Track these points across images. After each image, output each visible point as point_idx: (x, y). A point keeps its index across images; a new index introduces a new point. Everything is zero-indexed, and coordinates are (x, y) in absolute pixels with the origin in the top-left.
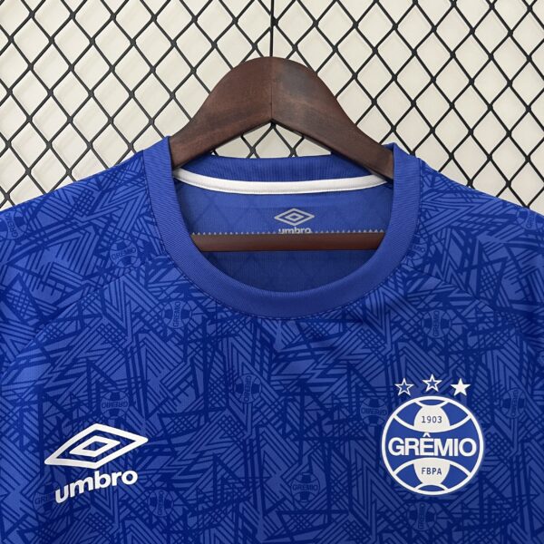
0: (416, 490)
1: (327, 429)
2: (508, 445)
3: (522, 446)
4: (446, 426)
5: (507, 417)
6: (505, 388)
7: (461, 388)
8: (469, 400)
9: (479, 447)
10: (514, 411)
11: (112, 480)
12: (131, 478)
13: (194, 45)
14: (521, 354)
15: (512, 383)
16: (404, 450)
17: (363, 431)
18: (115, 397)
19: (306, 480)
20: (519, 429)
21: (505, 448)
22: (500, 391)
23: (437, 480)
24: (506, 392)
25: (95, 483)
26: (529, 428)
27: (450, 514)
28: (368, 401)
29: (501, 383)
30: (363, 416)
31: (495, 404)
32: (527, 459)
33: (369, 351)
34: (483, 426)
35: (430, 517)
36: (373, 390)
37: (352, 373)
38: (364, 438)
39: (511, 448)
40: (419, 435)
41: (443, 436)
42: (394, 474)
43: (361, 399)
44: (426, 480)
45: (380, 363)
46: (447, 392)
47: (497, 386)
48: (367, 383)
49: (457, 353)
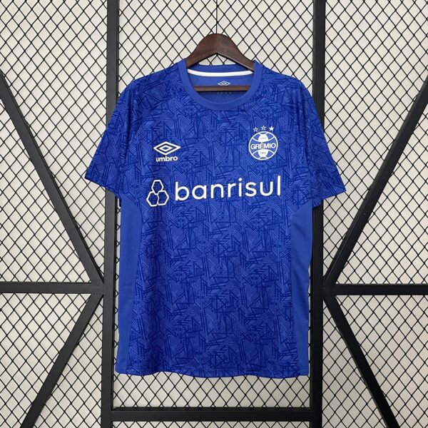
0: (259, 159)
1: (233, 142)
2: (285, 144)
3: (289, 145)
4: (267, 140)
6: (284, 128)
7: (272, 129)
8: (274, 132)
9: (276, 145)
11: (170, 159)
12: (176, 158)
13: (192, 30)
14: (289, 118)
15: (286, 126)
16: (255, 148)
17: (243, 142)
18: (171, 134)
19: (227, 157)
20: (288, 140)
23: (264, 155)
25: (166, 159)
26: (291, 140)
31: (281, 132)
32: (291, 149)
33: (245, 119)
34: (278, 139)
36: (246, 131)
37: (240, 126)
38: (244, 145)
40: (260, 143)
41: (266, 143)
42: (252, 155)
43: (243, 134)
44: (261, 156)
45: (249, 123)
46: (268, 130)
49: (270, 119)
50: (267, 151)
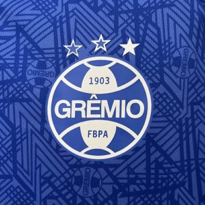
0: (82, 154)
2: (178, 105)
3: (192, 109)
4: (113, 87)
5: (177, 76)
6: (175, 45)
7: (130, 47)
8: (138, 60)
9: (147, 108)
10: (184, 71)
14: (192, 11)
15: (183, 40)
16: (70, 113)
17: (28, 92)
20: (189, 90)
21: (175, 109)
22: (170, 49)
23: (103, 143)
24: (176, 49)
26: (199, 91)
27: (115, 179)
28: (35, 63)
29: (171, 41)
30: (29, 77)
31: (165, 62)
32: (196, 123)
33: (39, 12)
34: (152, 86)
35: (95, 183)
36: (41, 51)
37: (21, 34)
38: (29, 100)
39: (181, 109)
40: (86, 97)
41: (110, 98)
42: (59, 137)
43: (29, 61)
44: (92, 143)
45: (49, 24)
46: (115, 51)
47: (167, 44)
48: (35, 45)
49: (126, 12)
50: (111, 128)
